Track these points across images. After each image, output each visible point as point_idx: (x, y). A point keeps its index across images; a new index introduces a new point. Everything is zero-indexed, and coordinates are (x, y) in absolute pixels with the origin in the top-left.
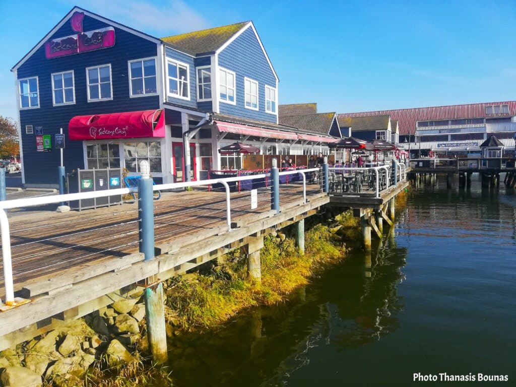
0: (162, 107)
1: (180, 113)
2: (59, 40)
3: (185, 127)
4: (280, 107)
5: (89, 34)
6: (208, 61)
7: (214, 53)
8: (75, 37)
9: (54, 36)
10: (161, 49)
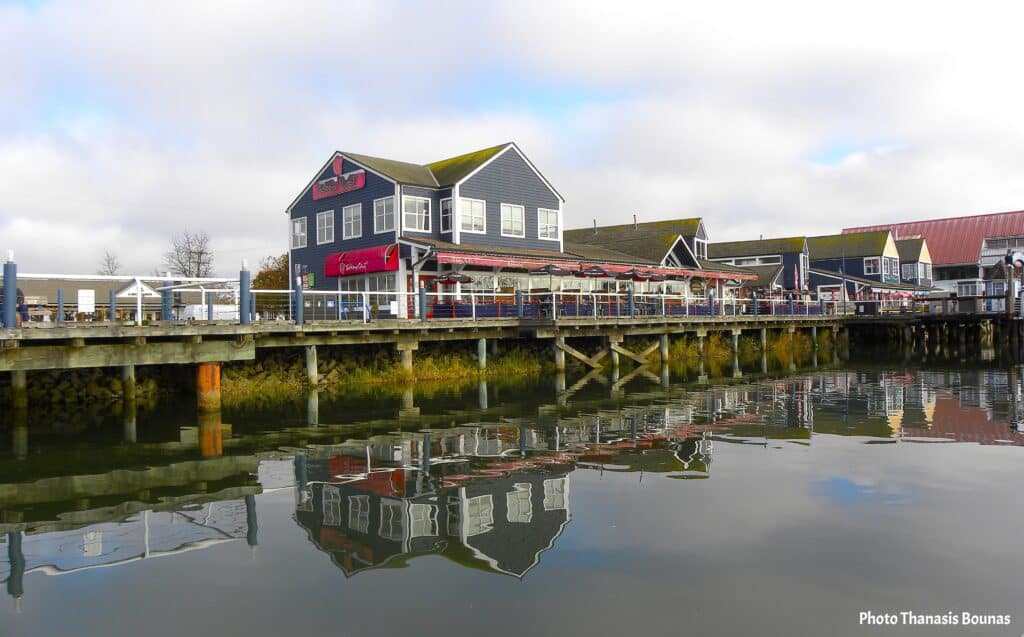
0: (398, 241)
1: (410, 246)
2: (323, 182)
3: (414, 259)
4: (566, 233)
5: (346, 176)
6: (448, 194)
7: (453, 185)
8: (335, 179)
9: (320, 179)
10: (397, 188)
